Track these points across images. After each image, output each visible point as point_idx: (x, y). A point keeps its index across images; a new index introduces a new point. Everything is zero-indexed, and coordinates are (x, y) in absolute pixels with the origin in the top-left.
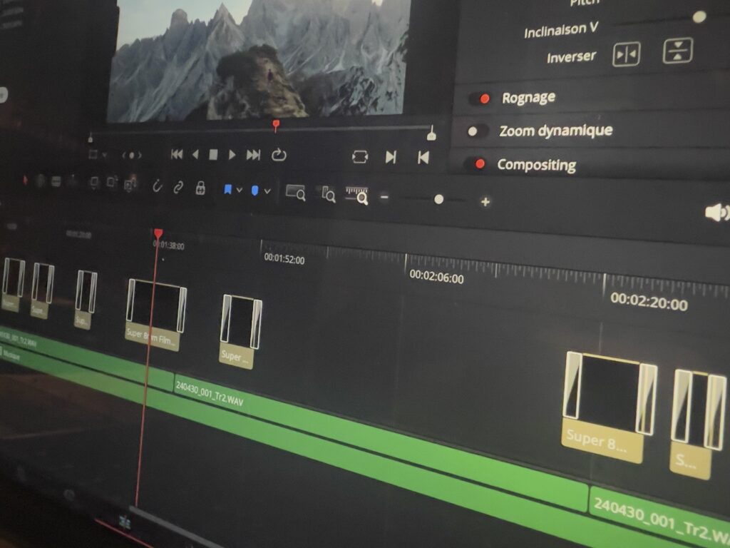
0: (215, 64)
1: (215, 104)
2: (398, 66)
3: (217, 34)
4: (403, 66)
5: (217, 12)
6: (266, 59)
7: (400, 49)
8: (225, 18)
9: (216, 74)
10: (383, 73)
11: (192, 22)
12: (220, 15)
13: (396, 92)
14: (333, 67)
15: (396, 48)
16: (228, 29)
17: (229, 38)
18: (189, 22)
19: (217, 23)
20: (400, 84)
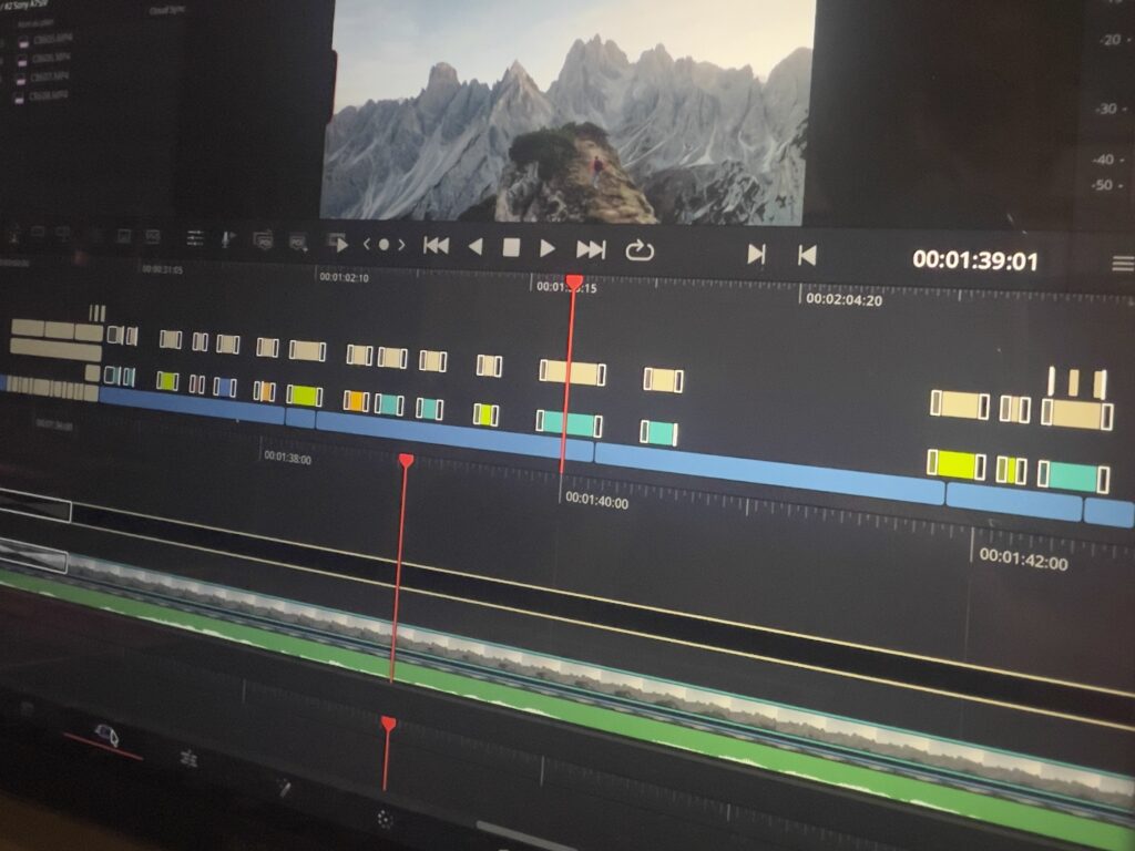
0: (506, 145)
1: (508, 199)
2: (794, 163)
3: (508, 104)
4: (802, 164)
5: (507, 71)
6: (590, 142)
7: (796, 142)
8: (521, 82)
9: (508, 159)
10: (773, 171)
11: (465, 83)
12: (513, 76)
13: (792, 197)
14: (695, 160)
15: (790, 140)
16: (526, 96)
17: (529, 109)
18: (461, 82)
19: (506, 88)
20: (797, 187)
